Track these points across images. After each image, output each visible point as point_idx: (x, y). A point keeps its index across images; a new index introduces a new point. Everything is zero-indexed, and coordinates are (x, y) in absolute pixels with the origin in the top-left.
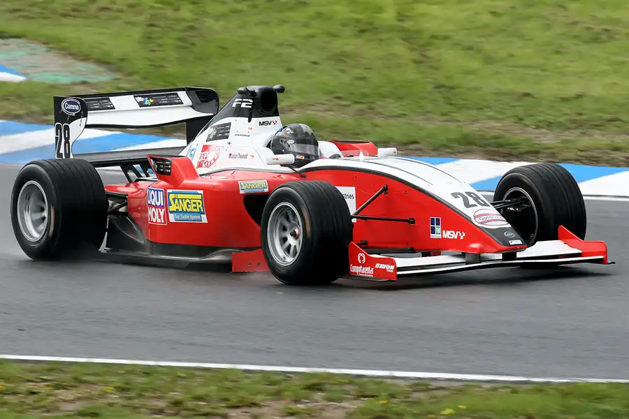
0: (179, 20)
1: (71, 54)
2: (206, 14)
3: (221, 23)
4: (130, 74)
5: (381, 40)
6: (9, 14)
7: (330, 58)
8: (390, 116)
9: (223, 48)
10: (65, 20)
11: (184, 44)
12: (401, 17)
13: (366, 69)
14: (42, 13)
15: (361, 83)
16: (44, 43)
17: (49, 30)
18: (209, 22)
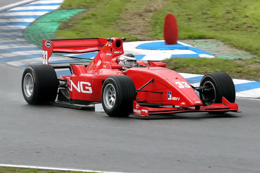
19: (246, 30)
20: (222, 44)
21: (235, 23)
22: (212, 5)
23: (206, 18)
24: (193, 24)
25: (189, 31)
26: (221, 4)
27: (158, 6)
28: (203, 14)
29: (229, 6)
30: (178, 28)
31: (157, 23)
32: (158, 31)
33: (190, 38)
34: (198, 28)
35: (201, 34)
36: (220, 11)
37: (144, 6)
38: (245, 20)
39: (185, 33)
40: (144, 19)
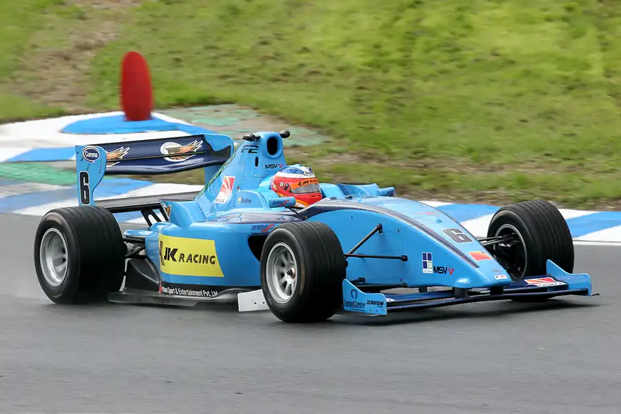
0: (387, 82)
1: (282, 119)
2: (414, 74)
3: (431, 84)
4: (342, 137)
5: (590, 96)
6: (219, 80)
7: (540, 116)
8: (599, 172)
9: (431, 108)
10: (274, 85)
11: (394, 107)
12: (608, 74)
13: (576, 125)
14: (252, 79)
15: (569, 139)
16: (256, 109)
17: (258, 94)
18: (419, 83)
19: (306, 81)
20: (252, 114)
21: (280, 65)
22: (226, 27)
23: (215, 58)
24: (186, 73)
25: (178, 88)
26: (247, 25)
27: (105, 34)
28: (208, 48)
29: (264, 28)
30: (154, 84)
31: (103, 73)
32: (108, 92)
33: (182, 103)
34: (198, 81)
35: (205, 95)
36: (245, 41)
37: (73, 37)
38: (301, 58)
39: (167, 94)
40: (74, 67)
